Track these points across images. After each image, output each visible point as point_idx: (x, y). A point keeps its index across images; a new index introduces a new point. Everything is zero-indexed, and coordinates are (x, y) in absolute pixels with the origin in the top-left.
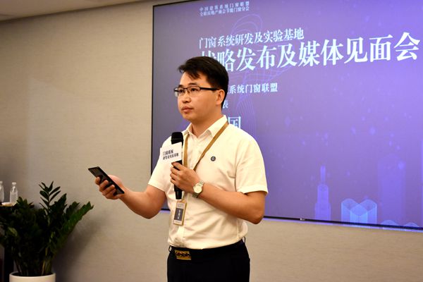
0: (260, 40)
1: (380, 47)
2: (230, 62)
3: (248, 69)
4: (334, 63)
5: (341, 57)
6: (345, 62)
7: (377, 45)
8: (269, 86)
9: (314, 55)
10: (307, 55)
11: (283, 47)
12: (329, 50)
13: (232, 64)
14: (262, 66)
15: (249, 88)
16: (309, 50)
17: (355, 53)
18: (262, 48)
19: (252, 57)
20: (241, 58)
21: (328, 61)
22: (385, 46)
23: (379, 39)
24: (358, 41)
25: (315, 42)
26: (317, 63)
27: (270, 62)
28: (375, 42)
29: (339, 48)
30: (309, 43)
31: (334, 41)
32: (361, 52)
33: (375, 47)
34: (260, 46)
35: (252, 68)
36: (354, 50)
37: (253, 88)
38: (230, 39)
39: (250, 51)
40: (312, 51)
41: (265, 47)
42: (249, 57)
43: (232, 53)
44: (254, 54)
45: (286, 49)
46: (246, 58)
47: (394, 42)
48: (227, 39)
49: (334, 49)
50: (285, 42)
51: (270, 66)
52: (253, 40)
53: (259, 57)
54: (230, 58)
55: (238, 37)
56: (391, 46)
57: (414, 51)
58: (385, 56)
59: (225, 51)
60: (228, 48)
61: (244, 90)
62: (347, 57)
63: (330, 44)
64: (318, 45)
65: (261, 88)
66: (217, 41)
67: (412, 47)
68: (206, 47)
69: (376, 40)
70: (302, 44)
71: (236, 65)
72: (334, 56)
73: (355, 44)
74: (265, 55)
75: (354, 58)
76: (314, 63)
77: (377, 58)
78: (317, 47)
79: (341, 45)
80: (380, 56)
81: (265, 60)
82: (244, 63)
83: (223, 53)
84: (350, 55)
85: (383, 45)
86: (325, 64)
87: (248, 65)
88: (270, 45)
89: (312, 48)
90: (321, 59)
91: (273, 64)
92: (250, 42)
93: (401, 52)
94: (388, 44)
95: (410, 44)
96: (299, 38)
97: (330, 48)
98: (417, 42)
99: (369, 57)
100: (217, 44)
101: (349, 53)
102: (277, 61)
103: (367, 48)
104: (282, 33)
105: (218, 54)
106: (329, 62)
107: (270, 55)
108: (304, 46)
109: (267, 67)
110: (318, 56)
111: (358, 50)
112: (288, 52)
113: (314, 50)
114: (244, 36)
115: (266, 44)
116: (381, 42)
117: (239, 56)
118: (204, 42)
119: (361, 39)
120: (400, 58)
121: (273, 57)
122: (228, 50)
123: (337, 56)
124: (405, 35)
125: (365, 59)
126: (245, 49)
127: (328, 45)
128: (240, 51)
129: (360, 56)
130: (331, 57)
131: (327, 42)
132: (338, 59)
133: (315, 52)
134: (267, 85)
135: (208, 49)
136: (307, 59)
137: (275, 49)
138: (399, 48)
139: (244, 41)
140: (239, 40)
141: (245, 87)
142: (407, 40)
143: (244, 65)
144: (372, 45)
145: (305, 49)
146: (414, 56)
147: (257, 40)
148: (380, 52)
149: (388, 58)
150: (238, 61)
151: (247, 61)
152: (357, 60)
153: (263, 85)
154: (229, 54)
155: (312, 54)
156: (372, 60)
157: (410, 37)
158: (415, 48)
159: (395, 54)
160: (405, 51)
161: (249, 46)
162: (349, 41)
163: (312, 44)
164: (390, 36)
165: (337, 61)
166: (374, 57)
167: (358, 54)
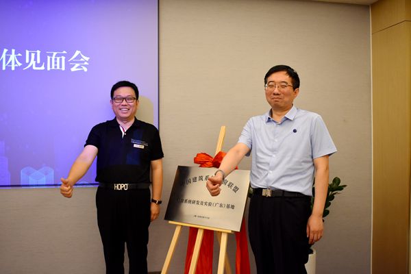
1: (56, 59)
4: (13, 69)
5: (20, 64)
6: (24, 69)
7: (53, 58)
12: (7, 58)
17: (33, 62)
21: (6, 67)
22: (61, 59)
23: (55, 54)
24: (36, 54)
28: (51, 55)
29: (18, 57)
31: (13, 51)
32: (39, 61)
33: (51, 59)
36: (33, 60)
47: (68, 56)
49: (13, 57)
56: (65, 59)
57: (85, 66)
58: (61, 67)
62: (25, 64)
63: (9, 53)
67: (83, 62)
69: (53, 54)
72: (13, 63)
73: (33, 55)
75: (32, 66)
77: (53, 68)
79: (19, 55)
80: (56, 67)
84: (29, 63)
85: (58, 58)
86: (4, 68)
93: (74, 65)
94: (63, 58)
95: (82, 60)
97: (9, 57)
98: (87, 59)
99: (46, 66)
101: (27, 61)
103: (44, 60)
106: (8, 68)
111: (36, 59)
116: (57, 55)
119: (38, 52)
120: (73, 69)
123: (16, 63)
124: (78, 53)
125: (43, 68)
127: (7, 54)
129: (37, 65)
130: (10, 64)
131: (5, 51)
132: (16, 65)
138: (72, 61)
142: (79, 57)
144: (49, 58)
146: (85, 69)
148: (56, 63)
149: (63, 69)
152: (34, 68)
156: (49, 69)
157: (82, 56)
158: (86, 63)
159: (68, 66)
160: (77, 65)
162: (27, 52)
164: (64, 52)
165: (15, 67)
166: (51, 67)
167: (36, 63)
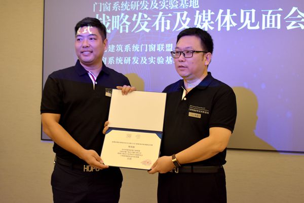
0: (155, 7)
1: (271, 17)
2: (125, 24)
3: (143, 31)
4: (228, 29)
5: (234, 24)
6: (239, 29)
7: (269, 16)
8: (165, 46)
9: (209, 22)
10: (202, 21)
11: (179, 14)
12: (223, 18)
13: (127, 27)
14: (157, 29)
15: (144, 48)
16: (204, 17)
17: (248, 22)
18: (158, 14)
19: (147, 21)
20: (136, 22)
21: (222, 28)
22: (276, 18)
23: (270, 11)
24: (251, 12)
25: (209, 11)
26: (212, 28)
27: (166, 25)
28: (266, 13)
29: (233, 17)
30: (204, 11)
31: (228, 11)
32: (253, 21)
33: (266, 17)
34: (156, 12)
35: (148, 30)
36: (247, 19)
37: (148, 47)
38: (125, 6)
39: (146, 16)
40: (206, 19)
41: (161, 13)
42: (144, 21)
43: (127, 17)
44: (149, 19)
45: (182, 15)
46: (141, 21)
47: (284, 14)
48: (122, 4)
49: (228, 17)
50: (181, 10)
51: (165, 29)
52: (149, 6)
53: (155, 21)
54: (125, 21)
55: (133, 3)
56: (281, 17)
57: (302, 23)
58: (276, 25)
59: (120, 15)
60: (123, 12)
61: (140, 49)
62: (240, 24)
63: (225, 13)
64: (213, 13)
65: (156, 48)
66: (112, 6)
67: (300, 19)
68: (100, 11)
69: (268, 12)
70: (198, 12)
71: (131, 27)
72: (228, 23)
73: (248, 14)
74: (160, 20)
75: (247, 25)
76: (208, 28)
77: (268, 26)
78: (211, 15)
79: (234, 15)
80: (271, 25)
81: (160, 24)
82: (139, 25)
83: (118, 16)
84: (243, 23)
85: (274, 16)
86: (219, 29)
87: (143, 28)
88: (165, 12)
89: (207, 15)
90: (215, 25)
91: (168, 28)
92: (145, 8)
93: (290, 23)
94: (279, 16)
95: (299, 17)
96: (194, 7)
97: (224, 17)
99: (261, 25)
100: (112, 8)
101: (242, 21)
102: (172, 25)
103: (259, 18)
104: (177, 2)
105: (113, 17)
106: (224, 29)
107: (165, 20)
108: (199, 14)
109: (163, 30)
110: (212, 22)
111: (250, 19)
112: (184, 18)
113: (209, 17)
114: (139, 3)
115: (161, 11)
116: (272, 13)
117: (134, 19)
118: (98, 7)
119: (253, 11)
120: (289, 27)
121: (168, 22)
122: (123, 14)
123: (231, 23)
124: (294, 9)
125: (257, 27)
126: (140, 14)
127: (222, 14)
128: (135, 16)
129: (252, 25)
130: (226, 24)
131: (221, 11)
132: (231, 26)
133: (209, 19)
134: (163, 45)
135: (102, 12)
136: (202, 25)
137: (170, 15)
138: (288, 19)
139: (139, 7)
140: (134, 6)
141: (140, 47)
142: (296, 13)
143: (139, 27)
144: (264, 16)
145: (200, 16)
146: (302, 27)
147: (153, 7)
148: (271, 21)
149: (279, 27)
150: (133, 24)
151: (143, 24)
152: (249, 28)
153: (159, 46)
154: (124, 17)
155: (207, 21)
156: (263, 28)
157: (298, 11)
158: (303, 20)
159: (284, 23)
160: (294, 22)
161: (144, 11)
162: (242, 11)
163: (207, 12)
164: (280, 9)
165: (230, 27)
166: (266, 26)
167: (251, 22)
